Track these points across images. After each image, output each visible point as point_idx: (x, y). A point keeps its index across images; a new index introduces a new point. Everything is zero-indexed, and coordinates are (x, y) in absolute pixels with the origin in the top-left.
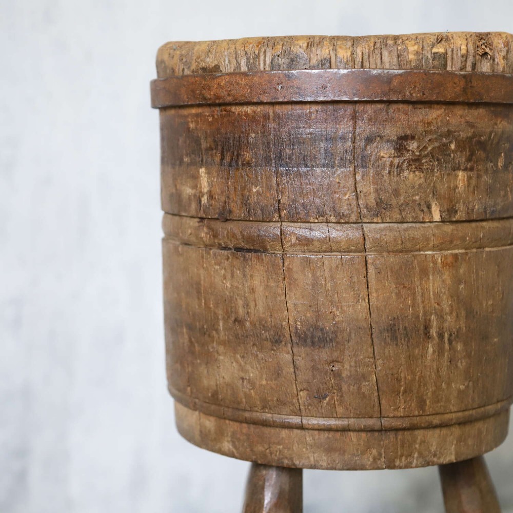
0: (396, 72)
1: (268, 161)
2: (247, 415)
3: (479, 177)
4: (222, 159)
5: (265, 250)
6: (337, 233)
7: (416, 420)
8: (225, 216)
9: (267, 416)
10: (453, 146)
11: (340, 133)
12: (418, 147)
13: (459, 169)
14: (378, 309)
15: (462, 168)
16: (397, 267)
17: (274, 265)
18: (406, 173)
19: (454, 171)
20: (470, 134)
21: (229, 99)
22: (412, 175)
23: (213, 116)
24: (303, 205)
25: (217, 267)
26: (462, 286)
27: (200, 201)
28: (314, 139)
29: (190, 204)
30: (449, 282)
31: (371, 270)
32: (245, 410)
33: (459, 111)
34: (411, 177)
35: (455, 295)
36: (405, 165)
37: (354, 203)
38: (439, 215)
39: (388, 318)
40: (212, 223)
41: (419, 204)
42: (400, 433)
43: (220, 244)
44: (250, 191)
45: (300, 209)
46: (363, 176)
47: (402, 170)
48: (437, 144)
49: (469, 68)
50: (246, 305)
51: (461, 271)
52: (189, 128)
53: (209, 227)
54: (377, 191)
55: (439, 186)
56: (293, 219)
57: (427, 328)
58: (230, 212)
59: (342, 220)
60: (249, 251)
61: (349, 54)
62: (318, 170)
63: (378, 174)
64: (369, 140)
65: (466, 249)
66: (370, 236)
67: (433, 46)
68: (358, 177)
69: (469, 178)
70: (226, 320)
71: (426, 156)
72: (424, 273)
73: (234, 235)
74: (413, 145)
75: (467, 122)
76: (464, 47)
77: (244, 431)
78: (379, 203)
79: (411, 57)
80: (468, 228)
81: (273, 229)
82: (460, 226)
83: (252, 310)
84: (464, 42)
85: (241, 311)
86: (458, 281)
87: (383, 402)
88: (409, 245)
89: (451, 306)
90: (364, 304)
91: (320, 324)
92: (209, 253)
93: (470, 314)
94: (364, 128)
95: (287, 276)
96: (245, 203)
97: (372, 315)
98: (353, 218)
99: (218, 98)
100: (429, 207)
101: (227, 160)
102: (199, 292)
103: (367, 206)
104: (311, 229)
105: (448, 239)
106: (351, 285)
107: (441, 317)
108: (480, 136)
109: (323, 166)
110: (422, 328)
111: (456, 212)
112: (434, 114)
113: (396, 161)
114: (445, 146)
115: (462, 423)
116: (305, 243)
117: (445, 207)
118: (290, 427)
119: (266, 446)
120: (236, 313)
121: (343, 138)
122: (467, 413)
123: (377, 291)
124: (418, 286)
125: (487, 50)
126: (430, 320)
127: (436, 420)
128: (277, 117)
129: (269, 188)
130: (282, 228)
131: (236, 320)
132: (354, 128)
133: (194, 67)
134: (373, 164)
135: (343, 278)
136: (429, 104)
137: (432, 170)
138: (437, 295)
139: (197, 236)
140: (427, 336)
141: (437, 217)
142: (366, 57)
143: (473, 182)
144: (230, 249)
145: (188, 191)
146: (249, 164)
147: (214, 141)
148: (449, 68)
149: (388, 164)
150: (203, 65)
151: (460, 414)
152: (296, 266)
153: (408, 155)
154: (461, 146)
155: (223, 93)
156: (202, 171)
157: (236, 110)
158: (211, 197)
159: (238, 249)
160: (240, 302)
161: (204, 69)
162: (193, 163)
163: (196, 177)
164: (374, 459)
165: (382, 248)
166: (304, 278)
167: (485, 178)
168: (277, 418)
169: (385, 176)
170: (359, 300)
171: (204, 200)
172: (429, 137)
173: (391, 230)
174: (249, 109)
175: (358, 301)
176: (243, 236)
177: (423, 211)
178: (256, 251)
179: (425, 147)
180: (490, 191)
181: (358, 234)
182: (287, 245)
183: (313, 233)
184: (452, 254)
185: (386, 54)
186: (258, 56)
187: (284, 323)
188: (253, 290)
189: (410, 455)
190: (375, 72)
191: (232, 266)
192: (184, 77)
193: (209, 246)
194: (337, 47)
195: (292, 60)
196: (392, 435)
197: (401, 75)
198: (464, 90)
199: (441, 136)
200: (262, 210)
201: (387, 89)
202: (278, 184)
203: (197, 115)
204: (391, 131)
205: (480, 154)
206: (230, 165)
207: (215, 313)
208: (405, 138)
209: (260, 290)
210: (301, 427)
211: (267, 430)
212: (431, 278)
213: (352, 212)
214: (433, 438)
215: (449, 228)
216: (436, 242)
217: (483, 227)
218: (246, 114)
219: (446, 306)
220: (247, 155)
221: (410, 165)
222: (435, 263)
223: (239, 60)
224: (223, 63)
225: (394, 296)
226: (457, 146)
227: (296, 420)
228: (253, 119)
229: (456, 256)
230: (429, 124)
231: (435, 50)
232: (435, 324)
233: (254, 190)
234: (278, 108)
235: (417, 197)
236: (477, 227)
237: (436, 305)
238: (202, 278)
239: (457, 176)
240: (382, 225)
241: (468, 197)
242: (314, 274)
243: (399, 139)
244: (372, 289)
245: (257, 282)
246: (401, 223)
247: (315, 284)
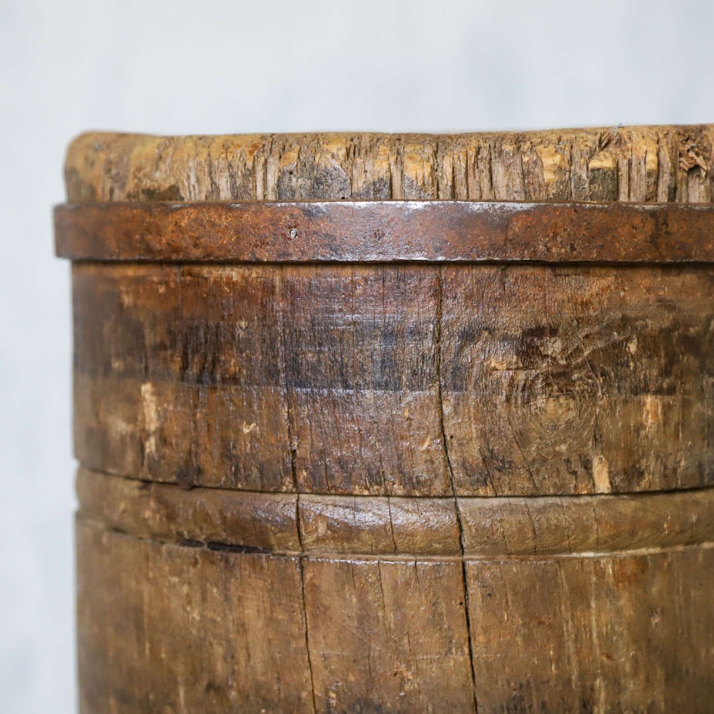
0: (518, 206)
1: (272, 373)
3: (686, 405)
4: (185, 367)
5: (268, 549)
6: (406, 516)
8: (190, 479)
10: (633, 347)
11: (411, 323)
12: (563, 350)
13: (646, 390)
14: (489, 666)
15: (652, 388)
16: (524, 584)
17: (285, 579)
18: (540, 401)
19: (636, 394)
20: (666, 324)
21: (196, 253)
22: (551, 405)
23: (167, 284)
24: (341, 462)
25: (175, 579)
26: (656, 620)
27: (142, 448)
28: (360, 332)
29: (123, 453)
30: (629, 612)
31: (474, 589)
33: (643, 279)
34: (550, 407)
35: (642, 638)
36: (539, 384)
37: (439, 458)
38: (608, 480)
39: (509, 685)
40: (169, 494)
41: (568, 461)
43: (180, 534)
44: (238, 431)
45: (335, 469)
46: (456, 407)
47: (533, 395)
48: (600, 344)
49: (663, 198)
50: (231, 656)
51: (654, 590)
52: (121, 305)
53: (161, 501)
54: (483, 435)
55: (607, 423)
56: (322, 486)
58: (200, 471)
59: (415, 490)
60: (236, 548)
61: (427, 170)
62: (368, 393)
63: (486, 402)
64: (468, 337)
65: (663, 546)
66: (470, 521)
67: (592, 154)
68: (447, 409)
69: (667, 409)
70: (191, 685)
71: (579, 367)
72: (580, 594)
73: (207, 518)
74: (554, 347)
75: (661, 300)
76: (651, 157)
78: (489, 458)
79: (548, 176)
80: (666, 507)
81: (285, 506)
82: (649, 501)
83: (241, 666)
84: (653, 147)
85: (220, 667)
86: (648, 609)
88: (548, 540)
89: (635, 660)
90: (460, 657)
91: (375, 697)
92: (159, 551)
93: (674, 674)
94: (458, 314)
95: (310, 600)
96: (227, 454)
97: (477, 679)
98: (438, 487)
99: (176, 250)
100: (587, 466)
101: (193, 371)
102: (139, 626)
103: (464, 465)
104: (356, 509)
105: (625, 527)
106: (435, 620)
107: (615, 683)
108: (688, 326)
109: (378, 385)
110: (577, 704)
111: (641, 474)
112: (595, 286)
113: (521, 376)
114: (619, 347)
116: (345, 534)
117: (620, 465)
120: (212, 671)
121: (417, 332)
123: (486, 630)
124: (567, 622)
125: (700, 161)
126: (592, 689)
128: (290, 289)
129: (274, 426)
130: (300, 506)
131: (211, 687)
132: (439, 313)
133: (130, 187)
134: (476, 383)
135: (418, 606)
136: (585, 266)
137: (593, 395)
138: (605, 639)
139: (136, 515)
141: (603, 485)
142: (460, 176)
143: (675, 416)
144: (199, 544)
145: (120, 426)
146: (235, 380)
147: (170, 332)
148: (623, 198)
149: (505, 382)
150: (147, 183)
152: (326, 582)
153: (544, 366)
154: (649, 346)
155: (185, 242)
156: (147, 388)
157: (213, 273)
158: (163, 440)
159: (215, 545)
160: (219, 650)
161: (150, 193)
162: (128, 373)
163: (134, 401)
165: (493, 545)
166: (344, 606)
167: (697, 407)
169: (499, 407)
170: (450, 649)
171: (151, 445)
172: (587, 330)
173: (512, 510)
174: (235, 274)
175: (449, 652)
176: (224, 518)
177: (575, 473)
178: (250, 550)
179: (578, 351)
181: (447, 519)
182: (309, 540)
183: (360, 516)
184: (634, 557)
185: (499, 170)
186: (252, 172)
187: (304, 694)
188: (242, 627)
190: (476, 207)
191: (203, 578)
192: (112, 206)
193: (159, 538)
194: (405, 159)
195: (318, 181)
197: (527, 212)
198: (654, 240)
199: (610, 327)
200: (261, 471)
201: (500, 239)
202: (290, 419)
203: (137, 281)
204: (511, 320)
205: (688, 360)
206: (199, 381)
207: (170, 671)
208: (538, 332)
209: (257, 625)
212: (593, 604)
213: (436, 476)
215: (627, 506)
216: (604, 534)
217: (696, 503)
218: (229, 282)
219: (624, 660)
220: (232, 363)
221: (548, 385)
222: (601, 574)
223: (216, 180)
224: (186, 184)
225: (519, 639)
226: (643, 347)
228: (243, 292)
229: (642, 562)
230: (585, 305)
231: (595, 164)
232: (603, 696)
233: (246, 431)
234: (290, 273)
235: (563, 448)
236: (684, 503)
237: (604, 658)
238: (146, 599)
239: (641, 405)
240: (495, 502)
241: (664, 445)
242: (361, 597)
243: (525, 334)
244: (477, 628)
245: (252, 611)
246: (532, 496)
247: (364, 617)
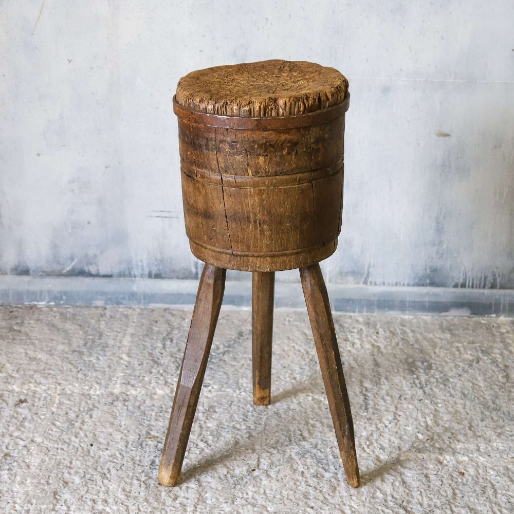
0: (227, 117)
1: (191, 143)
3: (271, 158)
5: (193, 177)
6: (212, 176)
7: (247, 253)
9: (198, 242)
10: (256, 146)
11: (210, 137)
12: (240, 146)
14: (228, 208)
15: (261, 155)
16: (234, 193)
17: (195, 184)
18: (236, 156)
19: (257, 156)
20: (264, 142)
22: (238, 157)
24: (201, 163)
26: (265, 202)
30: (258, 200)
31: (225, 194)
32: (194, 239)
33: (258, 133)
35: (261, 205)
36: (235, 153)
37: (217, 165)
39: (232, 212)
41: (242, 169)
42: (242, 257)
44: (187, 153)
46: (219, 156)
47: (234, 155)
48: (248, 146)
49: (262, 116)
51: (264, 196)
54: (225, 162)
55: (250, 162)
56: (198, 167)
57: (248, 218)
58: (184, 159)
59: (213, 171)
60: (189, 176)
63: (224, 155)
64: (221, 142)
65: (266, 187)
66: (223, 179)
67: (245, 106)
69: (265, 159)
71: (243, 150)
72: (246, 196)
73: (186, 169)
74: (238, 145)
75: (262, 137)
76: (257, 108)
78: (226, 167)
79: (235, 111)
80: (267, 179)
82: (262, 178)
86: (262, 200)
87: (232, 244)
88: (239, 184)
89: (260, 210)
90: (223, 205)
91: (209, 210)
93: (270, 213)
95: (198, 189)
96: (187, 157)
97: (226, 210)
98: (217, 171)
100: (246, 170)
103: (221, 167)
105: (257, 183)
106: (218, 198)
107: (255, 214)
108: (270, 142)
109: (206, 149)
110: (246, 217)
111: (260, 172)
113: (231, 151)
114: (253, 146)
116: (203, 178)
117: (254, 170)
118: (204, 247)
121: (212, 140)
122: (273, 253)
123: (227, 201)
124: (243, 201)
126: (249, 215)
127: (256, 254)
128: (193, 127)
129: (192, 154)
130: (197, 170)
132: (216, 136)
134: (223, 151)
135: (215, 194)
137: (247, 156)
138: (252, 205)
140: (249, 221)
141: (250, 174)
142: (219, 108)
143: (268, 160)
144: (186, 173)
146: (187, 143)
149: (228, 152)
151: (269, 253)
152: (200, 186)
154: (260, 146)
157: (183, 120)
165: (228, 184)
166: (203, 192)
167: (275, 159)
169: (227, 157)
170: (221, 203)
172: (245, 143)
174: (186, 121)
177: (244, 171)
179: (243, 147)
180: (278, 164)
181: (219, 178)
182: (198, 177)
183: (205, 174)
184: (258, 189)
186: (186, 102)
187: (199, 207)
188: (190, 192)
189: (247, 266)
190: (219, 116)
191: (186, 181)
196: (238, 258)
197: (229, 119)
198: (257, 125)
199: (250, 142)
200: (191, 162)
201: (223, 123)
204: (229, 139)
205: (271, 149)
208: (235, 143)
209: (192, 193)
210: (207, 249)
212: (249, 198)
213: (216, 169)
215: (257, 179)
216: (251, 184)
217: (275, 179)
219: (257, 210)
221: (237, 153)
222: (250, 192)
225: (233, 204)
226: (258, 146)
228: (187, 125)
229: (261, 190)
230: (244, 138)
231: (244, 109)
232: (252, 217)
235: (241, 166)
236: (272, 178)
237: (252, 209)
239: (259, 158)
240: (228, 175)
241: (265, 167)
243: (232, 142)
244: (225, 200)
245: (191, 189)
246: (235, 175)
247: (206, 195)
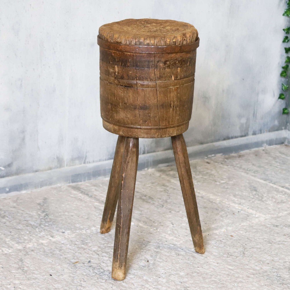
0: (165, 47)
1: (134, 66)
2: (127, 126)
3: (183, 68)
5: (132, 87)
6: (151, 83)
7: (168, 126)
8: (122, 78)
9: (132, 126)
10: (177, 62)
11: (151, 60)
13: (178, 67)
16: (164, 91)
17: (135, 90)
18: (166, 69)
20: (181, 59)
21: (124, 51)
22: (168, 69)
23: (119, 54)
24: (142, 77)
25: (120, 90)
26: (179, 94)
27: (115, 74)
28: (145, 61)
29: (112, 74)
30: (176, 94)
31: (158, 92)
32: (126, 125)
33: (179, 54)
34: (168, 70)
35: (177, 97)
37: (154, 76)
39: (162, 103)
40: (118, 79)
42: (164, 129)
43: (120, 85)
44: (129, 73)
45: (141, 78)
46: (156, 70)
47: (165, 68)
48: (173, 62)
49: (181, 44)
50: (128, 100)
51: (179, 91)
52: (112, 55)
53: (117, 80)
54: (160, 74)
55: (174, 71)
56: (139, 80)
57: (170, 105)
58: (124, 77)
59: (151, 80)
60: (129, 87)
61: (154, 42)
62: (146, 69)
63: (160, 69)
64: (158, 62)
65: (180, 85)
66: (157, 84)
67: (173, 39)
68: (155, 70)
69: (181, 69)
70: (122, 103)
71: (171, 65)
72: (170, 92)
73: (124, 83)
74: (168, 63)
75: (180, 56)
76: (180, 39)
77: (126, 129)
78: (160, 76)
79: (168, 42)
80: (180, 81)
81: (135, 82)
82: (178, 80)
83: (129, 101)
84: (180, 38)
85: (126, 101)
86: (178, 93)
87: (160, 122)
88: (167, 86)
89: (176, 99)
90: (156, 100)
91: (146, 105)
92: (117, 87)
93: (180, 101)
94: (157, 59)
95: (138, 93)
96: (128, 75)
97: (158, 102)
98: (154, 80)
99: (121, 50)
100: (171, 77)
101: (123, 65)
102: (114, 95)
103: (157, 77)
104: (144, 82)
105: (176, 84)
106: (153, 95)
107: (174, 102)
108: (183, 59)
109: (147, 68)
110: (169, 105)
111: (178, 77)
112: (173, 55)
113: (164, 67)
114: (176, 62)
115: (178, 126)
116: (142, 85)
117: (175, 76)
118: (138, 128)
119: (132, 133)
120: (125, 101)
121: (152, 61)
122: (179, 124)
124: (169, 95)
125: (185, 38)
127: (172, 126)
128: (136, 56)
129: (134, 72)
130: (137, 82)
131: (124, 103)
132: (155, 59)
133: (114, 41)
134: (159, 67)
135: (151, 94)
136: (172, 53)
137: (172, 68)
138: (173, 97)
139: (114, 82)
140: (171, 107)
141: (173, 79)
142: (157, 42)
143: (182, 70)
144: (123, 86)
145: (111, 70)
146: (129, 66)
147: (120, 60)
148: (176, 44)
149: (162, 67)
150: (117, 41)
151: (177, 124)
152: (140, 91)
153: (167, 65)
155: (123, 49)
156: (116, 66)
157: (126, 53)
158: (118, 73)
159: (125, 86)
160: (126, 99)
161: (117, 42)
162: (113, 64)
163: (114, 68)
164: (157, 135)
165: (160, 87)
166: (142, 94)
167: (184, 69)
168: (135, 126)
171: (116, 73)
172: (172, 61)
173: (163, 82)
174: (129, 53)
175: (155, 99)
176: (127, 83)
178: (130, 87)
179: (171, 63)
180: (186, 71)
181: (155, 83)
182: (138, 86)
183: (144, 83)
185: (162, 41)
186: (132, 41)
187: (137, 104)
188: (129, 96)
189: (166, 134)
190: (160, 47)
191: (124, 90)
192: (110, 42)
193: (117, 85)
195: (140, 43)
196: (162, 130)
197: (166, 47)
198: (180, 49)
199: (174, 60)
200: (132, 78)
201: (162, 50)
202: (136, 71)
203: (115, 52)
204: (163, 60)
205: (183, 63)
206: (124, 66)
207: (119, 101)
208: (166, 61)
209: (131, 96)
210: (141, 129)
211: (132, 129)
212: (172, 93)
213: (154, 78)
214: (171, 130)
215: (176, 81)
216: (173, 85)
217: (184, 80)
218: (128, 55)
219: (175, 99)
220: (128, 64)
221: (167, 67)
222: (173, 89)
223: (127, 41)
224: (122, 42)
225: (163, 98)
226: (178, 62)
227: (139, 127)
228: (130, 56)
229: (177, 87)
230: (172, 57)
231: (173, 41)
232: (172, 104)
234: (136, 54)
235: (169, 75)
236: (182, 80)
237: (173, 99)
238: (115, 92)
239: (178, 69)
240: (161, 81)
241: (180, 73)
242: (144, 93)
243: (165, 61)
244: (158, 96)
245: (130, 94)
246: (165, 81)
247: (145, 95)
